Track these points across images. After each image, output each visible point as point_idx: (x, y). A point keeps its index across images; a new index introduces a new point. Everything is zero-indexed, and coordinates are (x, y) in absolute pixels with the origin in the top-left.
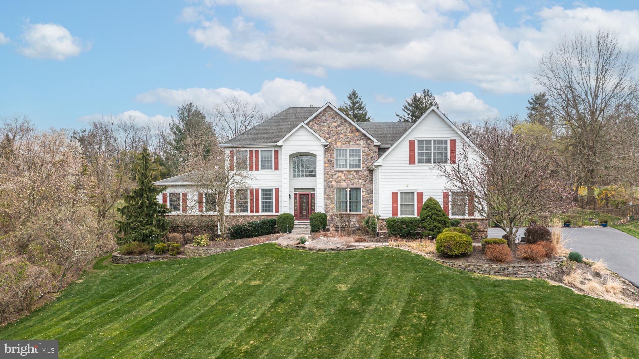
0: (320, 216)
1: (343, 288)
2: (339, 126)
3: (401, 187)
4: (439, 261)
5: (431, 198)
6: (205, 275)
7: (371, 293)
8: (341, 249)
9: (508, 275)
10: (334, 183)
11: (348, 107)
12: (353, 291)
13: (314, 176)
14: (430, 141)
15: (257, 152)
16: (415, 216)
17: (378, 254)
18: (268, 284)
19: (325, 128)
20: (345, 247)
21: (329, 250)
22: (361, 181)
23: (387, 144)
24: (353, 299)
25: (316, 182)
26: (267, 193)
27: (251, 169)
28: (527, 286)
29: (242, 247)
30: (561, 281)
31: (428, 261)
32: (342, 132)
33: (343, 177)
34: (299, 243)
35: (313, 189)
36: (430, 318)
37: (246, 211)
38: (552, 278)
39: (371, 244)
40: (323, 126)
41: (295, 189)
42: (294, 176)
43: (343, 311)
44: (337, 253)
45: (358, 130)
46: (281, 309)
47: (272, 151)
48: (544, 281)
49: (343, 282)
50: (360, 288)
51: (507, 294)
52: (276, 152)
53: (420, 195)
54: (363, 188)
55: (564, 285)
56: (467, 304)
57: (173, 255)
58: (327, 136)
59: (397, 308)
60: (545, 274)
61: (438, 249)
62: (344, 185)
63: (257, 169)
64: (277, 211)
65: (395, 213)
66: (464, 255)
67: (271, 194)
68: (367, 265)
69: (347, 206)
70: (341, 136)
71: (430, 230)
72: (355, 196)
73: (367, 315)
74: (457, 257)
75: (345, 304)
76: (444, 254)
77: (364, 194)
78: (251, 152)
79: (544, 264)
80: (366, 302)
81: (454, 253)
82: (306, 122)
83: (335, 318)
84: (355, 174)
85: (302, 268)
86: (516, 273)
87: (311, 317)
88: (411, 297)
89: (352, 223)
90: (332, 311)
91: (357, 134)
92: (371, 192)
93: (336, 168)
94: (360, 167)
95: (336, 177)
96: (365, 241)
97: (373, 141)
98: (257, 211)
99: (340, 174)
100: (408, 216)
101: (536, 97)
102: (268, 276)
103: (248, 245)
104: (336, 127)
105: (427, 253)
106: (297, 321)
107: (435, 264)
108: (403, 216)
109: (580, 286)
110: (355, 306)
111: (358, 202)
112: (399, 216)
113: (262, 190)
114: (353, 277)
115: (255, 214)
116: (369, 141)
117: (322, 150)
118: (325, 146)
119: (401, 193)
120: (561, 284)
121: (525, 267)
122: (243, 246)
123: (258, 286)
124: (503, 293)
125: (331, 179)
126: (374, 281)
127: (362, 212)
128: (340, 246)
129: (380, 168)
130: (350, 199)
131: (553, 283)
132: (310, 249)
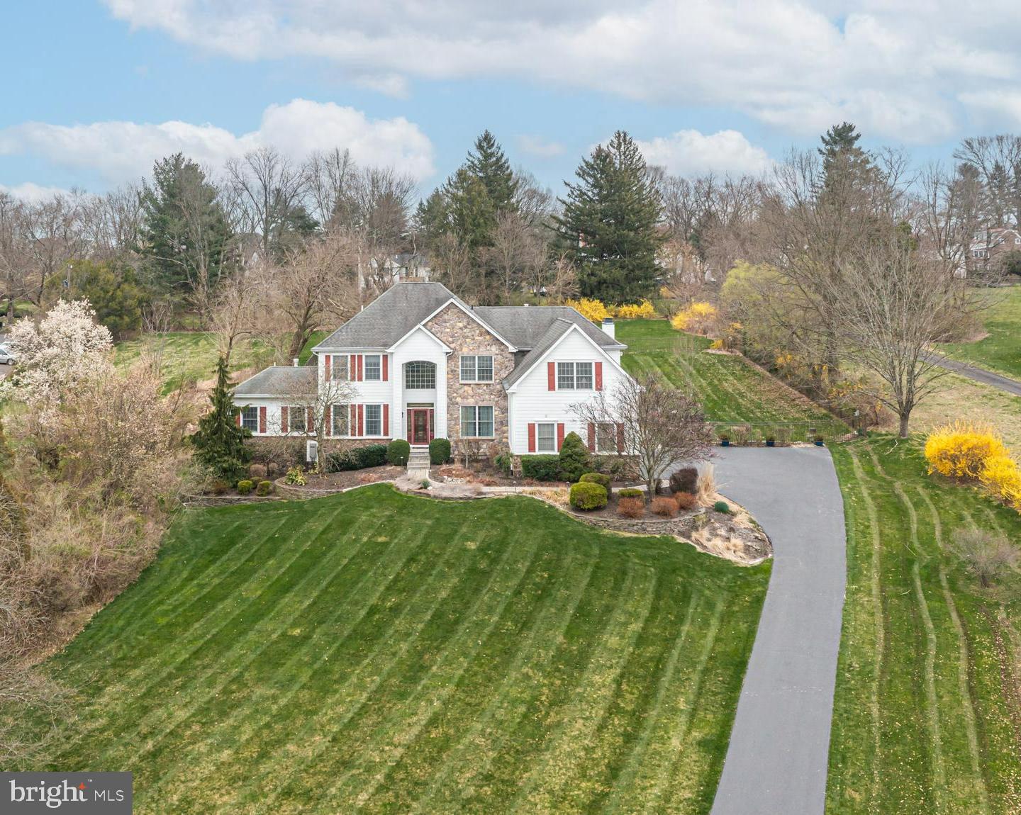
0: (442, 445)
1: (472, 546)
2: (466, 327)
3: (538, 418)
4: (572, 514)
5: (573, 432)
6: (321, 529)
7: (500, 552)
8: (469, 498)
9: (637, 532)
10: (459, 399)
11: (476, 162)
12: (482, 550)
13: (433, 387)
14: (572, 364)
15: (360, 357)
16: (556, 453)
17: (510, 506)
18: (396, 541)
19: (448, 330)
20: (474, 496)
21: (456, 498)
22: (492, 397)
23: (527, 345)
24: (482, 558)
25: (436, 394)
26: (373, 410)
27: (353, 379)
28: (652, 544)
29: (350, 489)
30: (689, 537)
31: (561, 514)
32: (469, 335)
33: (470, 392)
34: (421, 488)
35: (432, 405)
36: (550, 577)
37: (347, 434)
38: (681, 534)
39: (502, 489)
40: (446, 327)
41: (409, 405)
42: (408, 387)
43: (473, 570)
44: (464, 503)
45: (489, 333)
46: (414, 568)
47: (379, 356)
48: (673, 538)
49: (473, 540)
50: (489, 546)
51: (628, 553)
52: (385, 357)
53: (561, 427)
54: (496, 405)
55: (690, 542)
56: (587, 563)
57: (262, 495)
58: (450, 339)
59: (522, 567)
60: (676, 530)
61: (572, 500)
62: (471, 402)
63: (360, 379)
64: (386, 433)
65: (532, 448)
66: (597, 509)
67: (379, 412)
68: (498, 519)
69: (475, 413)
70: (467, 340)
71: (570, 472)
72: (485, 416)
73: (495, 574)
74: (589, 511)
75: (474, 563)
76: (577, 507)
77: (497, 413)
78: (353, 357)
79: (675, 520)
80: (494, 561)
81: (587, 507)
82: (423, 322)
83: (465, 577)
84: (485, 388)
85: (429, 522)
86: (645, 530)
87: (442, 576)
88: (537, 557)
89: (482, 450)
90: (463, 571)
91: (488, 337)
92: (505, 410)
93: (462, 379)
94: (491, 379)
95: (461, 392)
96: (496, 484)
97: (507, 347)
98: (361, 433)
99: (466, 388)
100: (546, 453)
101: (835, 129)
102: (393, 533)
103: (356, 485)
104: (461, 329)
105: (561, 504)
106: (430, 580)
107: (567, 518)
108: (542, 453)
109: (705, 543)
110: (483, 565)
111: (489, 424)
112: (537, 453)
113: (367, 406)
114: (481, 535)
115: (357, 437)
116: (502, 347)
117: (444, 358)
118: (447, 353)
119: (539, 425)
120: (689, 542)
121: (654, 523)
122: (351, 486)
123: (385, 544)
124: (624, 551)
125: (455, 395)
126: (504, 538)
127: (494, 437)
128: (468, 494)
129: (514, 396)
130: (479, 419)
131: (681, 540)
132: (435, 497)
